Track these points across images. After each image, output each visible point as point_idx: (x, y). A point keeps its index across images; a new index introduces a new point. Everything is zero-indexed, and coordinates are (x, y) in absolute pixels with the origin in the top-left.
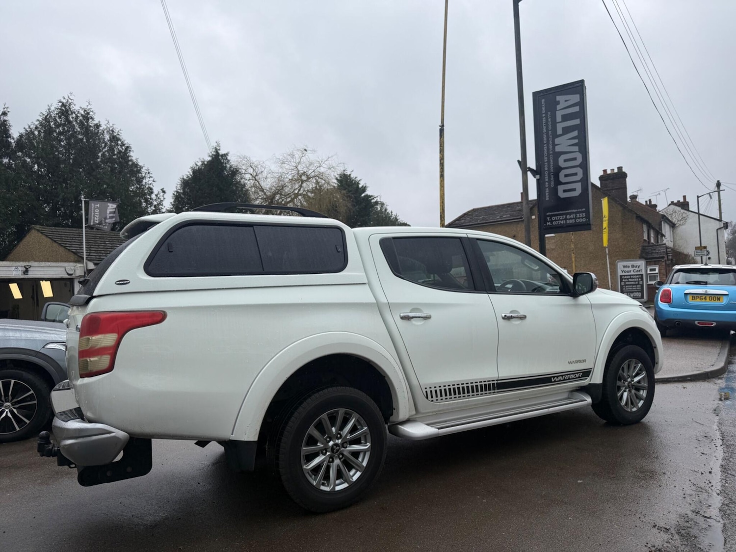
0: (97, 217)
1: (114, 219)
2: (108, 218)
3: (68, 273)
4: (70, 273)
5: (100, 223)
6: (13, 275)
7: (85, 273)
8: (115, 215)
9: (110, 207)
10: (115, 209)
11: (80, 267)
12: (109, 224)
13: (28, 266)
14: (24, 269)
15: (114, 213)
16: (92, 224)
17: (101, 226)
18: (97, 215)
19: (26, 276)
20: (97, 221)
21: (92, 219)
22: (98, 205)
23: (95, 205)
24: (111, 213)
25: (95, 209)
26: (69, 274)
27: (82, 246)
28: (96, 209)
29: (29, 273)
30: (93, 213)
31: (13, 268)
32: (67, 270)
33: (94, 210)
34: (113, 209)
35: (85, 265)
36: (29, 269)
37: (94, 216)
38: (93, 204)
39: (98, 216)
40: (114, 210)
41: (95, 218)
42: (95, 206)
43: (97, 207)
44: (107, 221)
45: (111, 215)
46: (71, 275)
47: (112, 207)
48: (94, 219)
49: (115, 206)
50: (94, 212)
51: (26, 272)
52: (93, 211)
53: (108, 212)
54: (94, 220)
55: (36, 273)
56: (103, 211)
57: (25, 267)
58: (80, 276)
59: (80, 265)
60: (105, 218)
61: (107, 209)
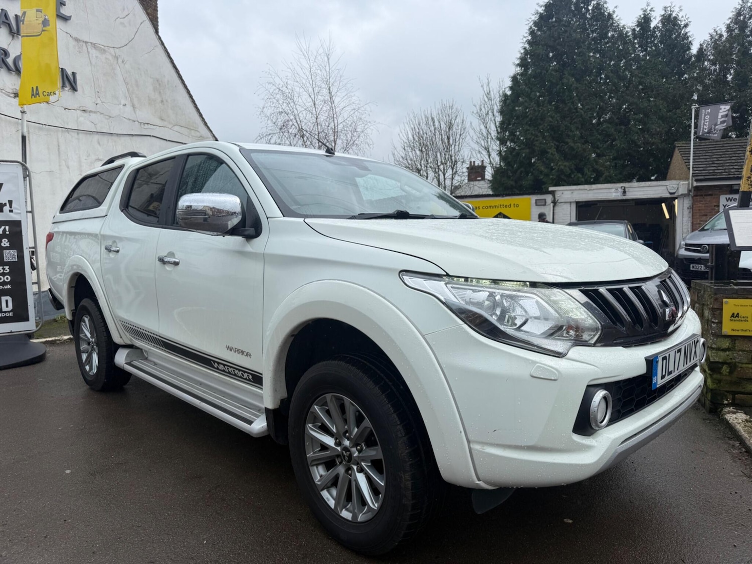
0: (706, 125)
1: (725, 124)
2: (719, 123)
3: (669, 192)
4: (671, 191)
5: (709, 132)
6: (613, 197)
7: (690, 191)
8: (727, 119)
9: (723, 110)
10: (728, 110)
11: (683, 184)
12: (720, 130)
13: (626, 187)
14: (622, 190)
15: (726, 116)
16: (701, 134)
17: (710, 135)
18: (707, 122)
19: (624, 198)
20: (706, 129)
21: (702, 128)
22: (709, 111)
23: (705, 111)
24: (722, 117)
25: (705, 115)
26: (671, 194)
28: (707, 115)
29: (627, 193)
30: (703, 121)
31: (613, 190)
32: (669, 188)
33: (704, 118)
34: (727, 111)
35: (690, 181)
36: (627, 190)
37: (704, 124)
38: (703, 110)
39: (707, 124)
40: (726, 113)
41: (705, 126)
42: (706, 113)
43: (708, 112)
44: (717, 127)
45: (722, 119)
46: (674, 193)
47: (725, 109)
48: (703, 127)
49: (728, 107)
50: (705, 119)
51: (624, 192)
52: (703, 119)
53: (720, 117)
54: (703, 129)
55: (636, 193)
56: (714, 116)
58: (682, 195)
59: (684, 182)
60: (716, 125)
61: (719, 112)
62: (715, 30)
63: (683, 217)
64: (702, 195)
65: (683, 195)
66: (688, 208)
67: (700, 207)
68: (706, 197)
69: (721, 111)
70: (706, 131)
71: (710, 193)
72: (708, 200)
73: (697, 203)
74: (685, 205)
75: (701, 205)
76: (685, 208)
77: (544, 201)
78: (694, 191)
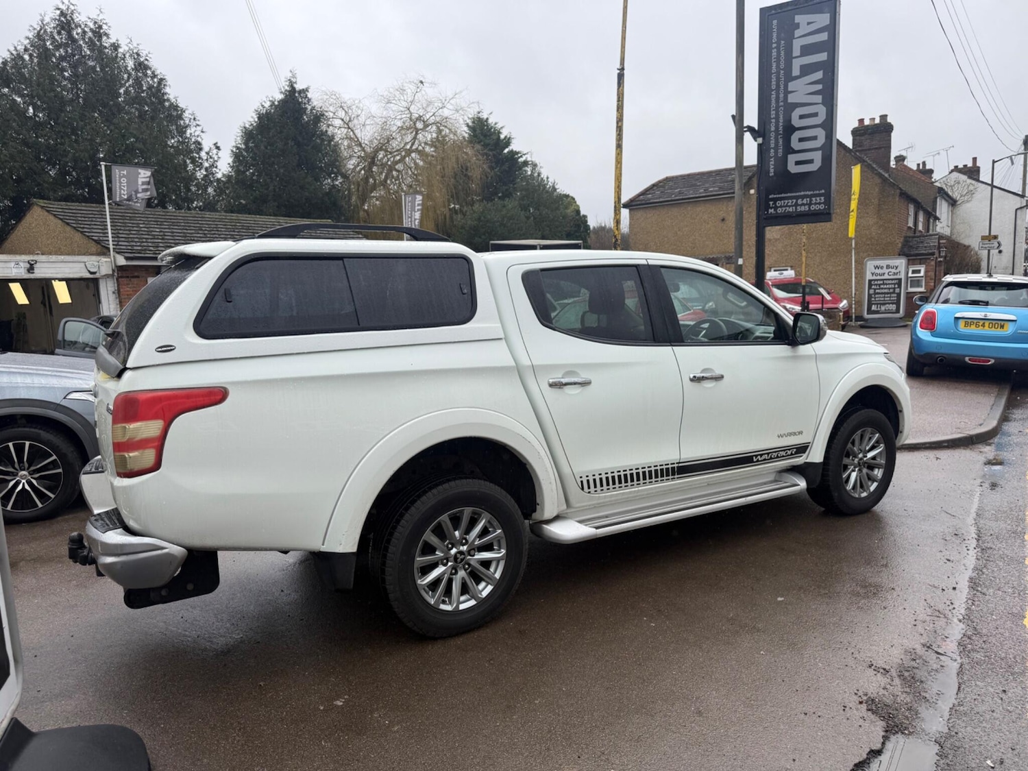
0: (124, 190)
1: (149, 193)
2: (140, 191)
3: (89, 271)
4: (92, 270)
5: (129, 199)
6: (14, 274)
7: (113, 271)
8: (149, 187)
9: (142, 175)
10: (150, 177)
11: (106, 261)
12: (142, 199)
13: (32, 260)
14: (28, 265)
15: (148, 183)
16: (118, 199)
17: (130, 203)
18: (124, 186)
19: (31, 276)
20: (124, 195)
21: (118, 193)
23: (120, 171)
24: (143, 183)
25: (120, 177)
26: (91, 273)
27: (106, 231)
28: (122, 177)
29: (36, 271)
30: (118, 184)
31: (12, 264)
32: (88, 266)
33: (120, 180)
34: (147, 177)
35: (112, 259)
36: (35, 266)
37: (120, 189)
38: (117, 171)
39: (125, 189)
40: (148, 179)
41: (122, 192)
42: (120, 174)
43: (124, 174)
44: (139, 195)
45: (144, 187)
46: (95, 273)
47: (144, 174)
48: (120, 192)
49: (148, 173)
50: (120, 183)
51: (31, 269)
52: (118, 181)
53: (140, 183)
54: (120, 194)
55: (43, 270)
56: (132, 181)
57: (29, 262)
59: (105, 259)
60: (137, 192)
61: (138, 177)
63: (109, 304)
64: (128, 277)
65: (107, 276)
66: (114, 293)
67: (128, 291)
68: (132, 279)
69: (140, 176)
70: (125, 197)
71: (136, 274)
72: (135, 283)
73: (124, 287)
74: (109, 289)
75: (128, 289)
76: (110, 293)
78: (118, 270)
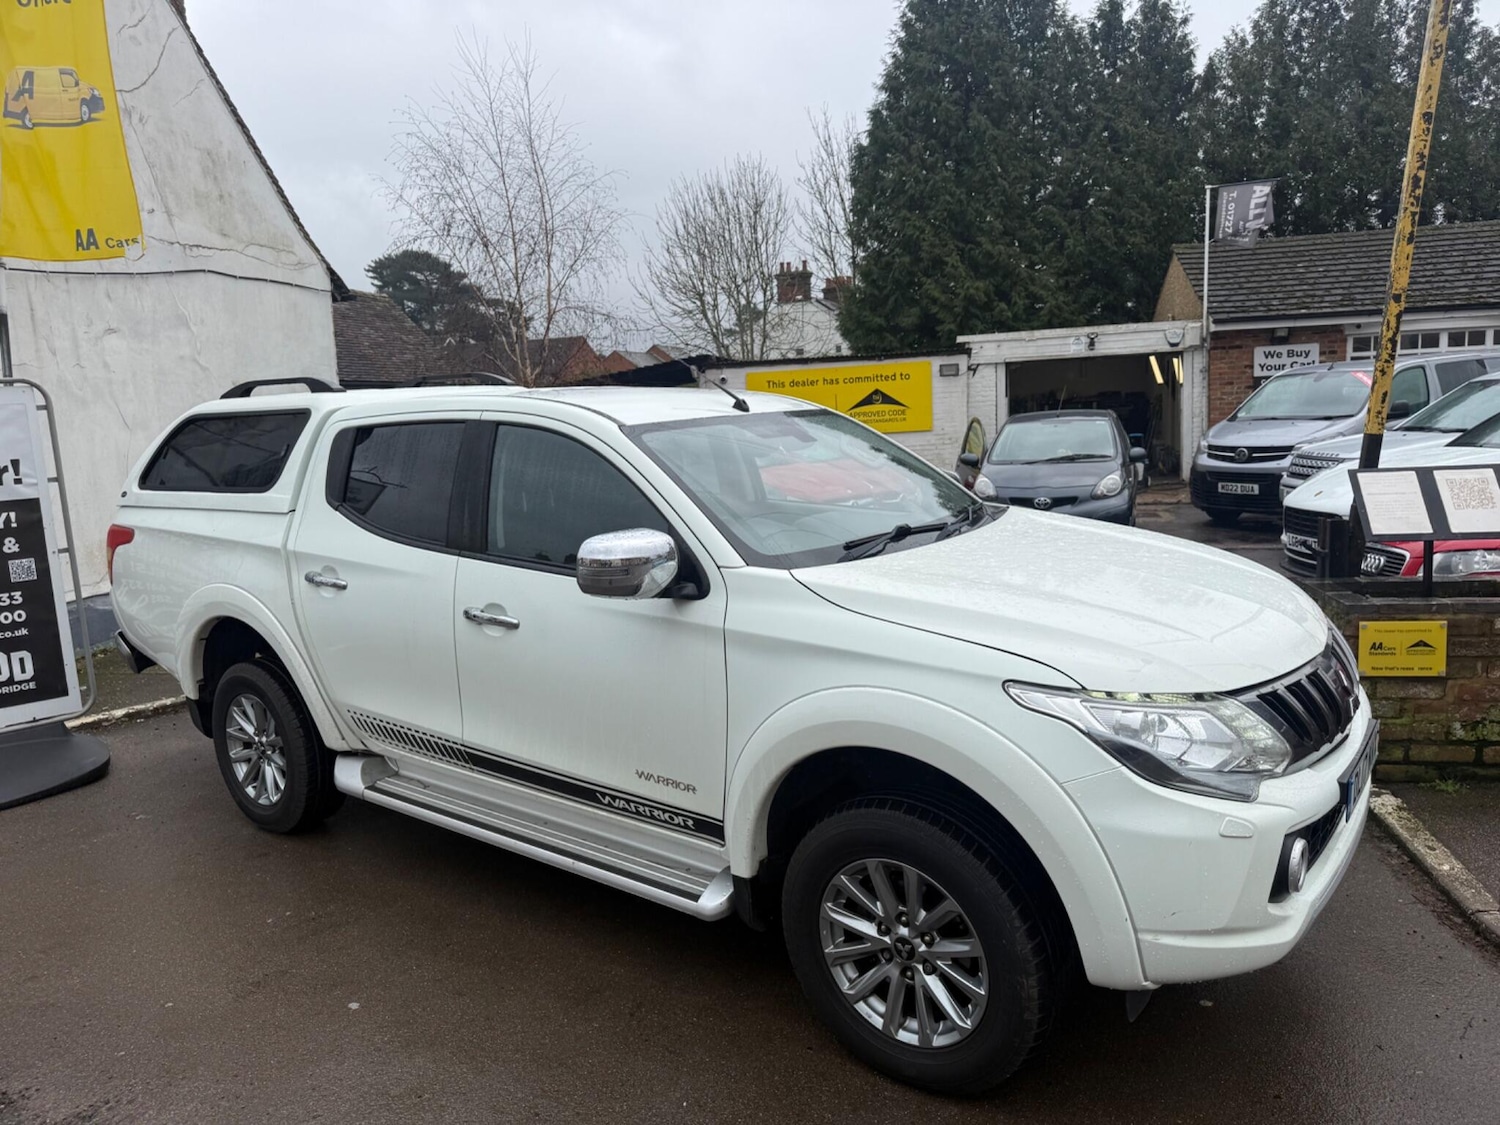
0: (1229, 221)
1: (1263, 220)
2: (1251, 217)
3: (1169, 343)
4: (1173, 341)
5: (1236, 233)
6: (1072, 352)
7: (1203, 340)
8: (1265, 210)
9: (1258, 194)
10: (1267, 195)
11: (1193, 328)
12: (1254, 230)
13: (1093, 334)
14: (1088, 340)
15: (1265, 205)
16: (1221, 236)
17: (1237, 238)
18: (1230, 215)
19: (1091, 354)
20: (1229, 228)
21: (1223, 226)
22: (1235, 195)
23: (1228, 194)
24: (1257, 206)
25: (1228, 202)
26: (1172, 345)
28: (1231, 202)
29: (1096, 346)
30: (1224, 213)
31: (1072, 340)
32: (1169, 335)
33: (1227, 207)
34: (1264, 196)
35: (1205, 323)
36: (1096, 340)
37: (1226, 219)
38: (1225, 194)
39: (1231, 218)
40: (1263, 199)
41: (1226, 223)
42: (1229, 196)
43: (1233, 197)
44: (1247, 225)
45: (1258, 211)
46: (1176, 345)
47: (1261, 191)
49: (1267, 189)
50: (1227, 211)
51: (1092, 344)
52: (1224, 209)
53: (1252, 206)
54: (1224, 228)
55: (1111, 345)
56: (1243, 204)
57: (1088, 337)
58: (1191, 347)
59: (1194, 325)
60: (1246, 221)
61: (1251, 198)
62: (1233, 31)
63: (1193, 387)
64: (1224, 348)
65: (1193, 348)
66: (1201, 371)
67: (1221, 368)
68: (1231, 351)
69: (1254, 196)
70: (1230, 231)
71: (1238, 343)
72: (1235, 355)
73: (1216, 362)
74: (1195, 365)
75: (1222, 365)
76: (1197, 371)
77: (954, 368)
78: (1212, 339)
